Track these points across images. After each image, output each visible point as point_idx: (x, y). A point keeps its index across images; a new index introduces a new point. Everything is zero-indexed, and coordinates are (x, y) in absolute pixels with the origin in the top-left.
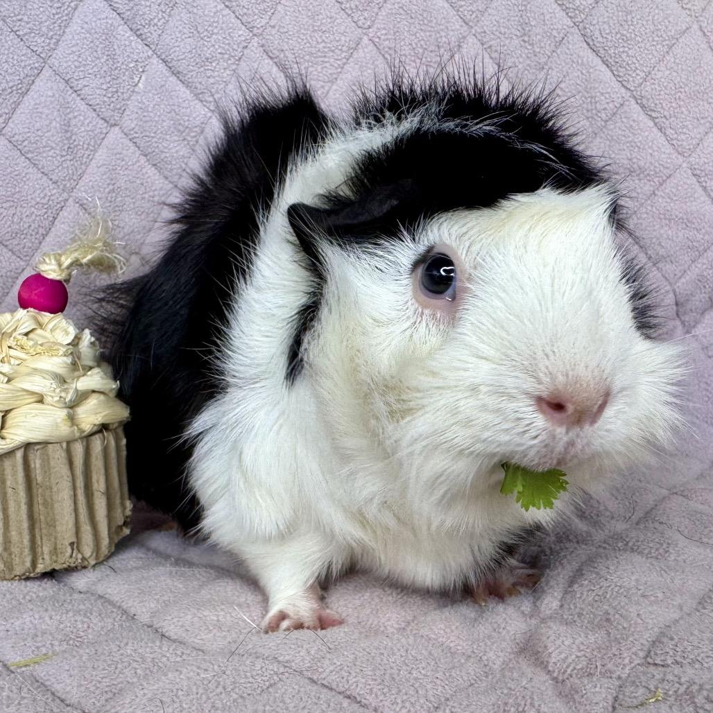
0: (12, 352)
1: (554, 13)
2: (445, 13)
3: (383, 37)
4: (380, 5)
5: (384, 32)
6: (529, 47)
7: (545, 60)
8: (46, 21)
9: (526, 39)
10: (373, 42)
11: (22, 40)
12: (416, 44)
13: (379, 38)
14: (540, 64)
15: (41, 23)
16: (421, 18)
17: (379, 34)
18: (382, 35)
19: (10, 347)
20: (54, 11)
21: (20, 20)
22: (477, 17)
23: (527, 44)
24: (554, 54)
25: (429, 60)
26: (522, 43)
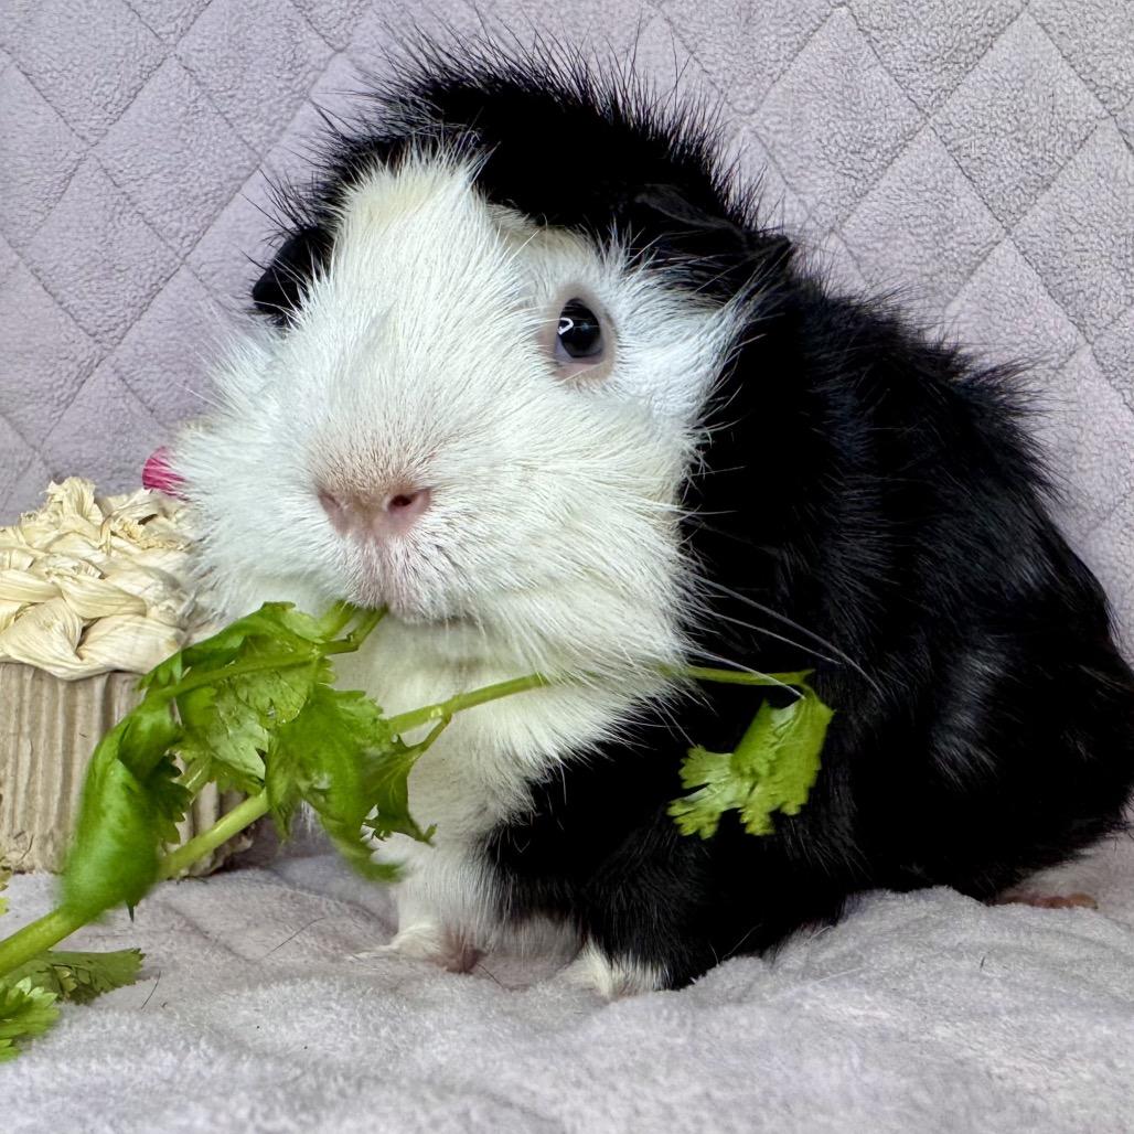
0: (115, 541)
1: (1073, 93)
2: (884, 91)
3: (773, 128)
4: (775, 77)
5: (776, 119)
6: (1025, 150)
7: (1052, 172)
8: (268, 99)
9: (1020, 135)
10: (757, 136)
11: (231, 126)
12: (828, 140)
13: (767, 129)
14: (1042, 177)
15: (262, 101)
16: (839, 98)
17: (767, 123)
18: (772, 123)
19: (113, 534)
20: (281, 85)
21: (231, 97)
22: (938, 98)
23: (1022, 144)
24: (1071, 163)
25: (849, 166)
26: (1014, 143)
